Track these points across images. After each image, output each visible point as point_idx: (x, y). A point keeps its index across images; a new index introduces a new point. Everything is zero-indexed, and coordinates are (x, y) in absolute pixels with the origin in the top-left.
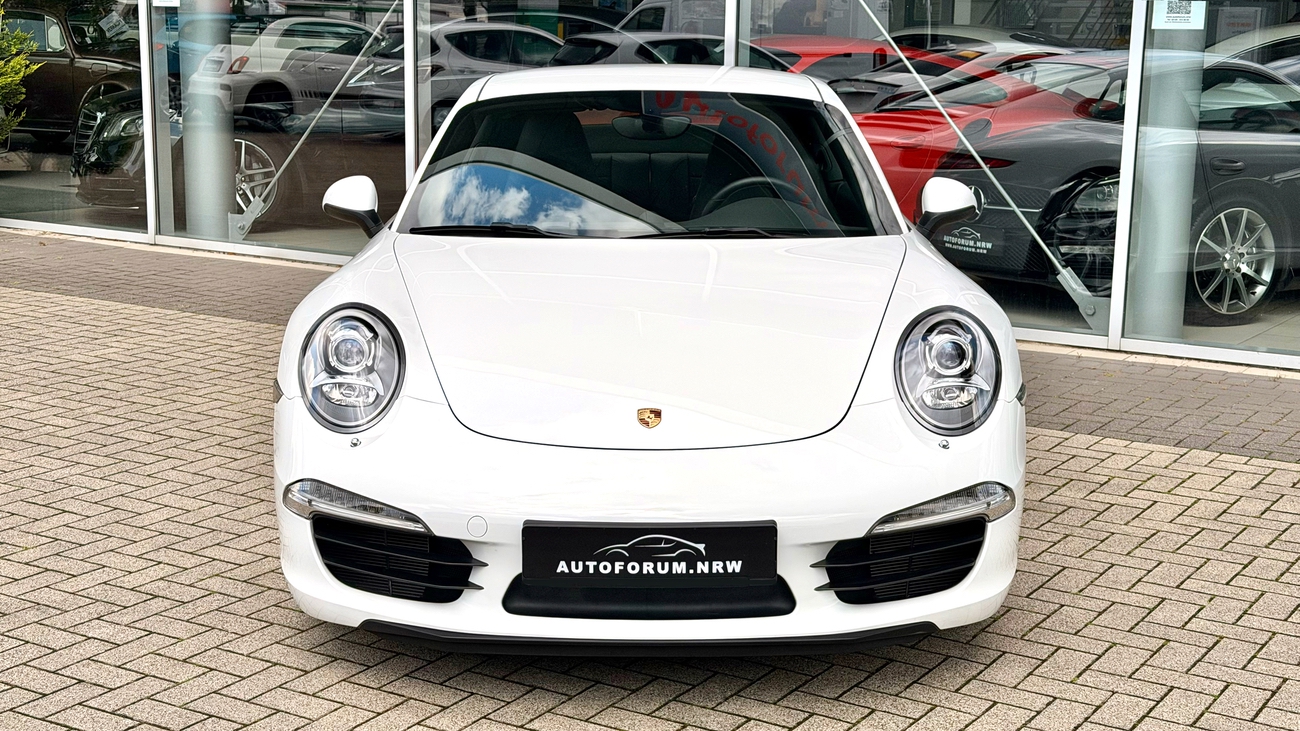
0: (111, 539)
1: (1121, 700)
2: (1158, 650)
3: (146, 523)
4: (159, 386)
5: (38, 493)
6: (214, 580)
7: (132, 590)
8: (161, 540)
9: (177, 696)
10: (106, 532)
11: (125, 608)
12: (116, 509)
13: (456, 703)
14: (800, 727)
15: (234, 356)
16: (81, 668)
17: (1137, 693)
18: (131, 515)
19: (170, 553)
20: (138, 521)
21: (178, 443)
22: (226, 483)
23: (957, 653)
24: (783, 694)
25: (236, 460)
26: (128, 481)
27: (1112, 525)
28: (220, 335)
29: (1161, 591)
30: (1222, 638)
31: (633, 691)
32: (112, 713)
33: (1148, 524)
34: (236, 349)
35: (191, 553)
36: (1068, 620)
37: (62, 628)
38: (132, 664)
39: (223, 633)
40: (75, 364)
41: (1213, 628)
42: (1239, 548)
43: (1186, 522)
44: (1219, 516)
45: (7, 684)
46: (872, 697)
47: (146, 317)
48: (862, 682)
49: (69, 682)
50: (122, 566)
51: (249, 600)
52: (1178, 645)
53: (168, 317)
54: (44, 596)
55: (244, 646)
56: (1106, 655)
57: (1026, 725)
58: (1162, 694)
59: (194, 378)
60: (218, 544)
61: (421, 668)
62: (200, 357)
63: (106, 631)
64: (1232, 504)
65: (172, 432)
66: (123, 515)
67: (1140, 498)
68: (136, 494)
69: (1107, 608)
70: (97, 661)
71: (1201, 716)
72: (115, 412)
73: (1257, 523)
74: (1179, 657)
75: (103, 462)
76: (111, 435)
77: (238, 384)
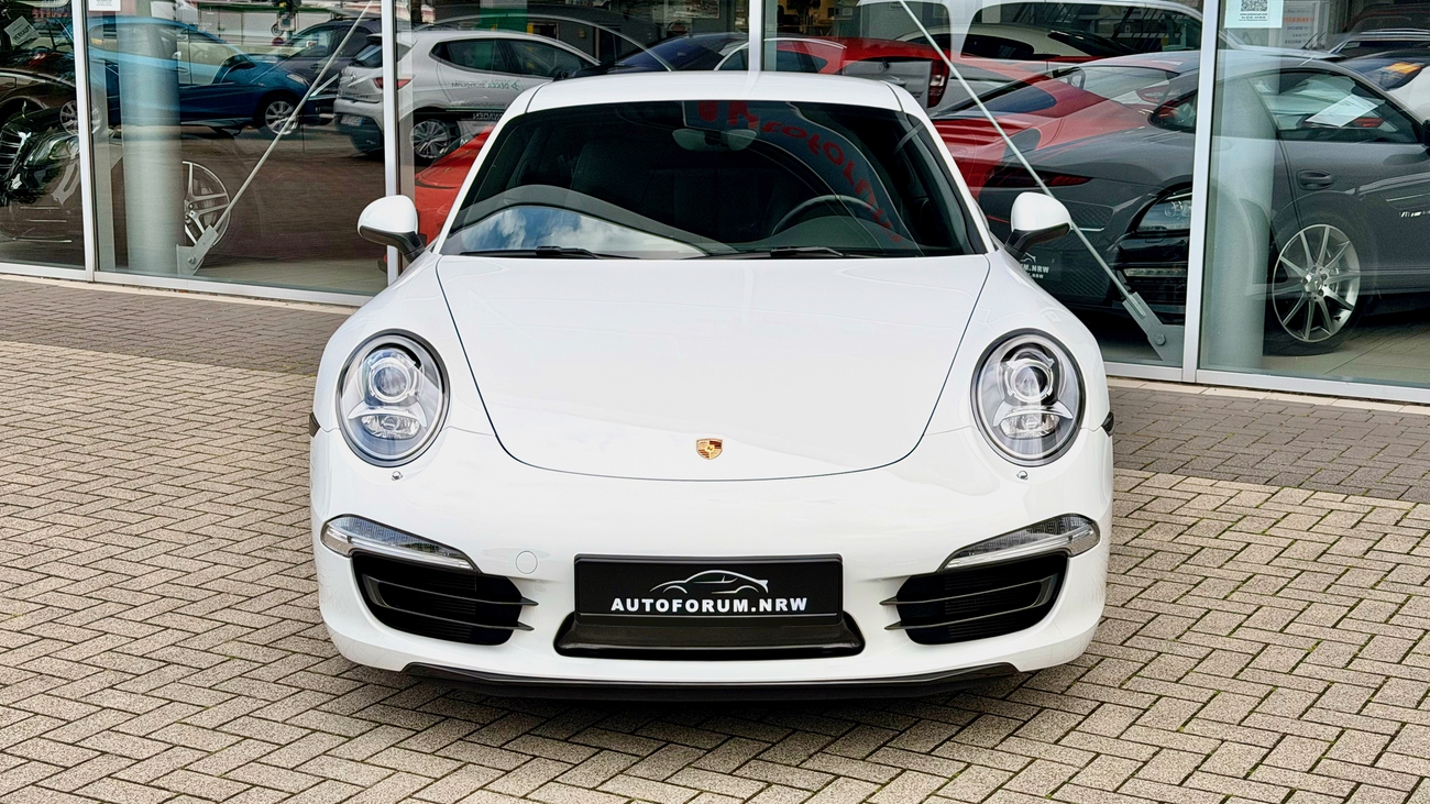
0: (108, 604)
1: (1231, 748)
2: (1266, 697)
3: (144, 586)
4: (129, 439)
5: (17, 557)
6: (231, 645)
7: (142, 657)
8: (164, 605)
9: (215, 765)
10: (101, 597)
11: (138, 676)
12: (107, 572)
13: (519, 767)
14: (893, 783)
15: (207, 404)
16: (102, 739)
17: (1248, 741)
18: (125, 578)
19: (177, 617)
20: (134, 584)
21: (163, 500)
22: (225, 543)
23: (1053, 704)
24: (871, 749)
25: (232, 517)
26: (115, 541)
27: (1203, 569)
28: (187, 382)
29: (1264, 637)
30: (1332, 682)
31: (709, 751)
32: (145, 785)
33: (1244, 567)
34: (210, 397)
35: (200, 617)
36: (1168, 667)
37: (73, 698)
38: (157, 734)
39: (251, 700)
40: (29, 416)
41: (1322, 672)
42: (1343, 589)
43: (1284, 564)
44: (1319, 557)
45: (24, 758)
46: (966, 750)
47: (99, 363)
48: (953, 736)
49: (91, 754)
50: (126, 632)
51: (273, 665)
52: (1287, 691)
53: (125, 363)
54: (45, 665)
55: (277, 713)
56: (1212, 702)
57: (1133, 775)
58: (1275, 741)
59: (167, 429)
60: (228, 607)
61: (474, 731)
62: (170, 406)
63: (121, 700)
64: (1332, 545)
65: (154, 488)
66: (117, 579)
67: (1232, 540)
68: (127, 556)
69: (1209, 655)
70: (118, 731)
71: (1318, 762)
72: (85, 468)
73: (1361, 563)
74: (1290, 702)
75: (83, 522)
76: (86, 493)
77: (218, 435)
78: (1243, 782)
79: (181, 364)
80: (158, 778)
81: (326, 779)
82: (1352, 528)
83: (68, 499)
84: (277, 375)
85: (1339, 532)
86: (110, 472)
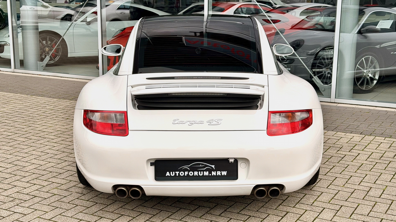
0: (17, 176)
2: (374, 206)
3: (28, 170)
4: (24, 121)
6: (55, 190)
7: (27, 194)
8: (34, 176)
10: (15, 174)
11: (26, 201)
12: (16, 165)
15: (47, 110)
18: (22, 167)
19: (38, 180)
20: (25, 169)
21: (34, 141)
22: (53, 155)
25: (55, 147)
26: (19, 155)
27: (347, 162)
28: (41, 103)
29: (369, 185)
33: (359, 161)
34: (48, 108)
35: (45, 180)
36: (342, 196)
37: (5, 209)
39: (61, 209)
47: (15, 97)
50: (22, 186)
51: (68, 197)
52: (380, 203)
53: (23, 97)
55: (69, 214)
56: (358, 208)
59: (35, 118)
60: (54, 177)
62: (36, 111)
63: (20, 210)
64: (384, 154)
65: (31, 137)
66: (19, 167)
67: (355, 153)
68: (23, 160)
69: (354, 191)
72: (10, 131)
74: (381, 208)
75: (10, 148)
76: (11, 139)
77: (50, 120)
79: (39, 97)
82: (389, 148)
83: (5, 141)
84: (68, 101)
85: (385, 150)
86: (17, 132)
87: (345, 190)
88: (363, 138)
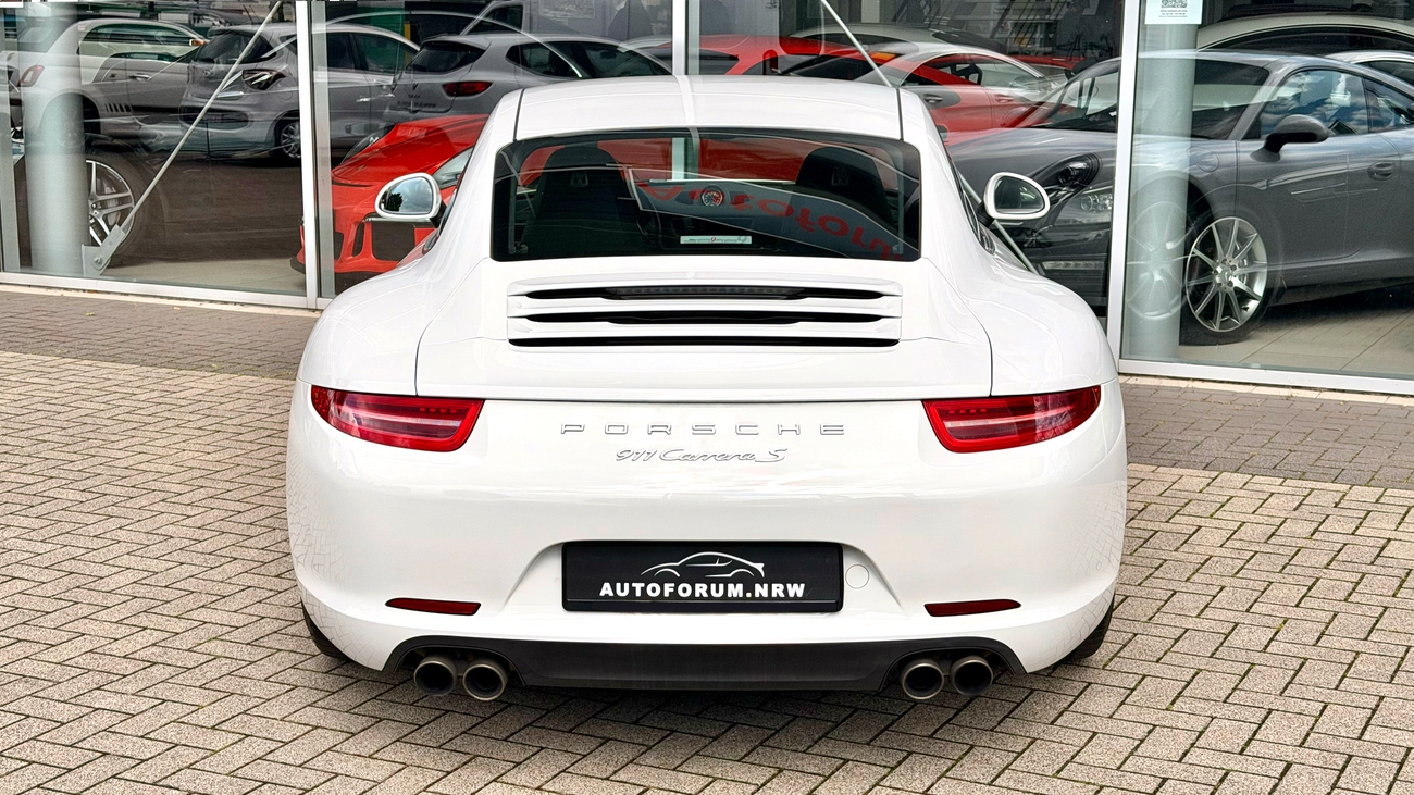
0: (79, 606)
1: (1222, 725)
2: (1245, 674)
3: (112, 587)
4: (67, 440)
6: (213, 644)
7: (124, 657)
8: (136, 605)
9: (219, 764)
10: (71, 598)
11: (125, 676)
13: (528, 758)
14: (902, 767)
15: (141, 405)
16: (100, 740)
17: (1237, 717)
18: (91, 579)
19: (154, 617)
20: (101, 585)
21: (115, 500)
22: (188, 542)
23: (1040, 686)
25: (189, 517)
26: (74, 542)
27: (1162, 553)
28: (116, 382)
29: (1231, 616)
30: (1306, 659)
31: (715, 739)
32: (154, 784)
33: (1199, 549)
34: (142, 397)
35: (176, 617)
36: (1146, 648)
37: (62, 699)
38: (155, 733)
39: (245, 698)
41: (1294, 650)
42: (1299, 570)
44: (1269, 538)
45: (23, 760)
46: (967, 732)
47: (21, 364)
48: (951, 719)
49: (92, 755)
50: (103, 633)
51: (261, 663)
52: (1265, 668)
53: (47, 364)
54: (27, 667)
55: (276, 710)
56: (1195, 681)
57: (1132, 754)
58: (1262, 716)
59: (105, 430)
60: (203, 606)
61: (477, 724)
62: (103, 406)
63: (113, 701)
64: (1279, 527)
65: (103, 489)
66: (83, 580)
67: (1183, 524)
68: (89, 557)
69: (1182, 635)
70: (115, 732)
71: (1308, 735)
72: (28, 470)
73: (1310, 544)
74: (1268, 680)
75: (37, 523)
76: (34, 495)
77: (158, 436)
78: (1240, 757)
79: (105, 364)
80: (166, 778)
81: (337, 775)
82: (1295, 509)
83: (16, 501)
84: (206, 374)
85: (1284, 514)
86: (54, 473)
87: (1154, 631)
88: (1214, 480)
